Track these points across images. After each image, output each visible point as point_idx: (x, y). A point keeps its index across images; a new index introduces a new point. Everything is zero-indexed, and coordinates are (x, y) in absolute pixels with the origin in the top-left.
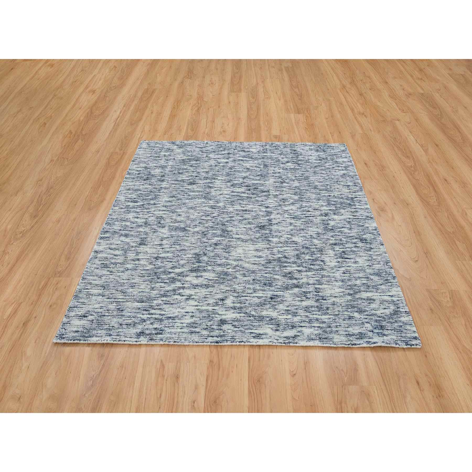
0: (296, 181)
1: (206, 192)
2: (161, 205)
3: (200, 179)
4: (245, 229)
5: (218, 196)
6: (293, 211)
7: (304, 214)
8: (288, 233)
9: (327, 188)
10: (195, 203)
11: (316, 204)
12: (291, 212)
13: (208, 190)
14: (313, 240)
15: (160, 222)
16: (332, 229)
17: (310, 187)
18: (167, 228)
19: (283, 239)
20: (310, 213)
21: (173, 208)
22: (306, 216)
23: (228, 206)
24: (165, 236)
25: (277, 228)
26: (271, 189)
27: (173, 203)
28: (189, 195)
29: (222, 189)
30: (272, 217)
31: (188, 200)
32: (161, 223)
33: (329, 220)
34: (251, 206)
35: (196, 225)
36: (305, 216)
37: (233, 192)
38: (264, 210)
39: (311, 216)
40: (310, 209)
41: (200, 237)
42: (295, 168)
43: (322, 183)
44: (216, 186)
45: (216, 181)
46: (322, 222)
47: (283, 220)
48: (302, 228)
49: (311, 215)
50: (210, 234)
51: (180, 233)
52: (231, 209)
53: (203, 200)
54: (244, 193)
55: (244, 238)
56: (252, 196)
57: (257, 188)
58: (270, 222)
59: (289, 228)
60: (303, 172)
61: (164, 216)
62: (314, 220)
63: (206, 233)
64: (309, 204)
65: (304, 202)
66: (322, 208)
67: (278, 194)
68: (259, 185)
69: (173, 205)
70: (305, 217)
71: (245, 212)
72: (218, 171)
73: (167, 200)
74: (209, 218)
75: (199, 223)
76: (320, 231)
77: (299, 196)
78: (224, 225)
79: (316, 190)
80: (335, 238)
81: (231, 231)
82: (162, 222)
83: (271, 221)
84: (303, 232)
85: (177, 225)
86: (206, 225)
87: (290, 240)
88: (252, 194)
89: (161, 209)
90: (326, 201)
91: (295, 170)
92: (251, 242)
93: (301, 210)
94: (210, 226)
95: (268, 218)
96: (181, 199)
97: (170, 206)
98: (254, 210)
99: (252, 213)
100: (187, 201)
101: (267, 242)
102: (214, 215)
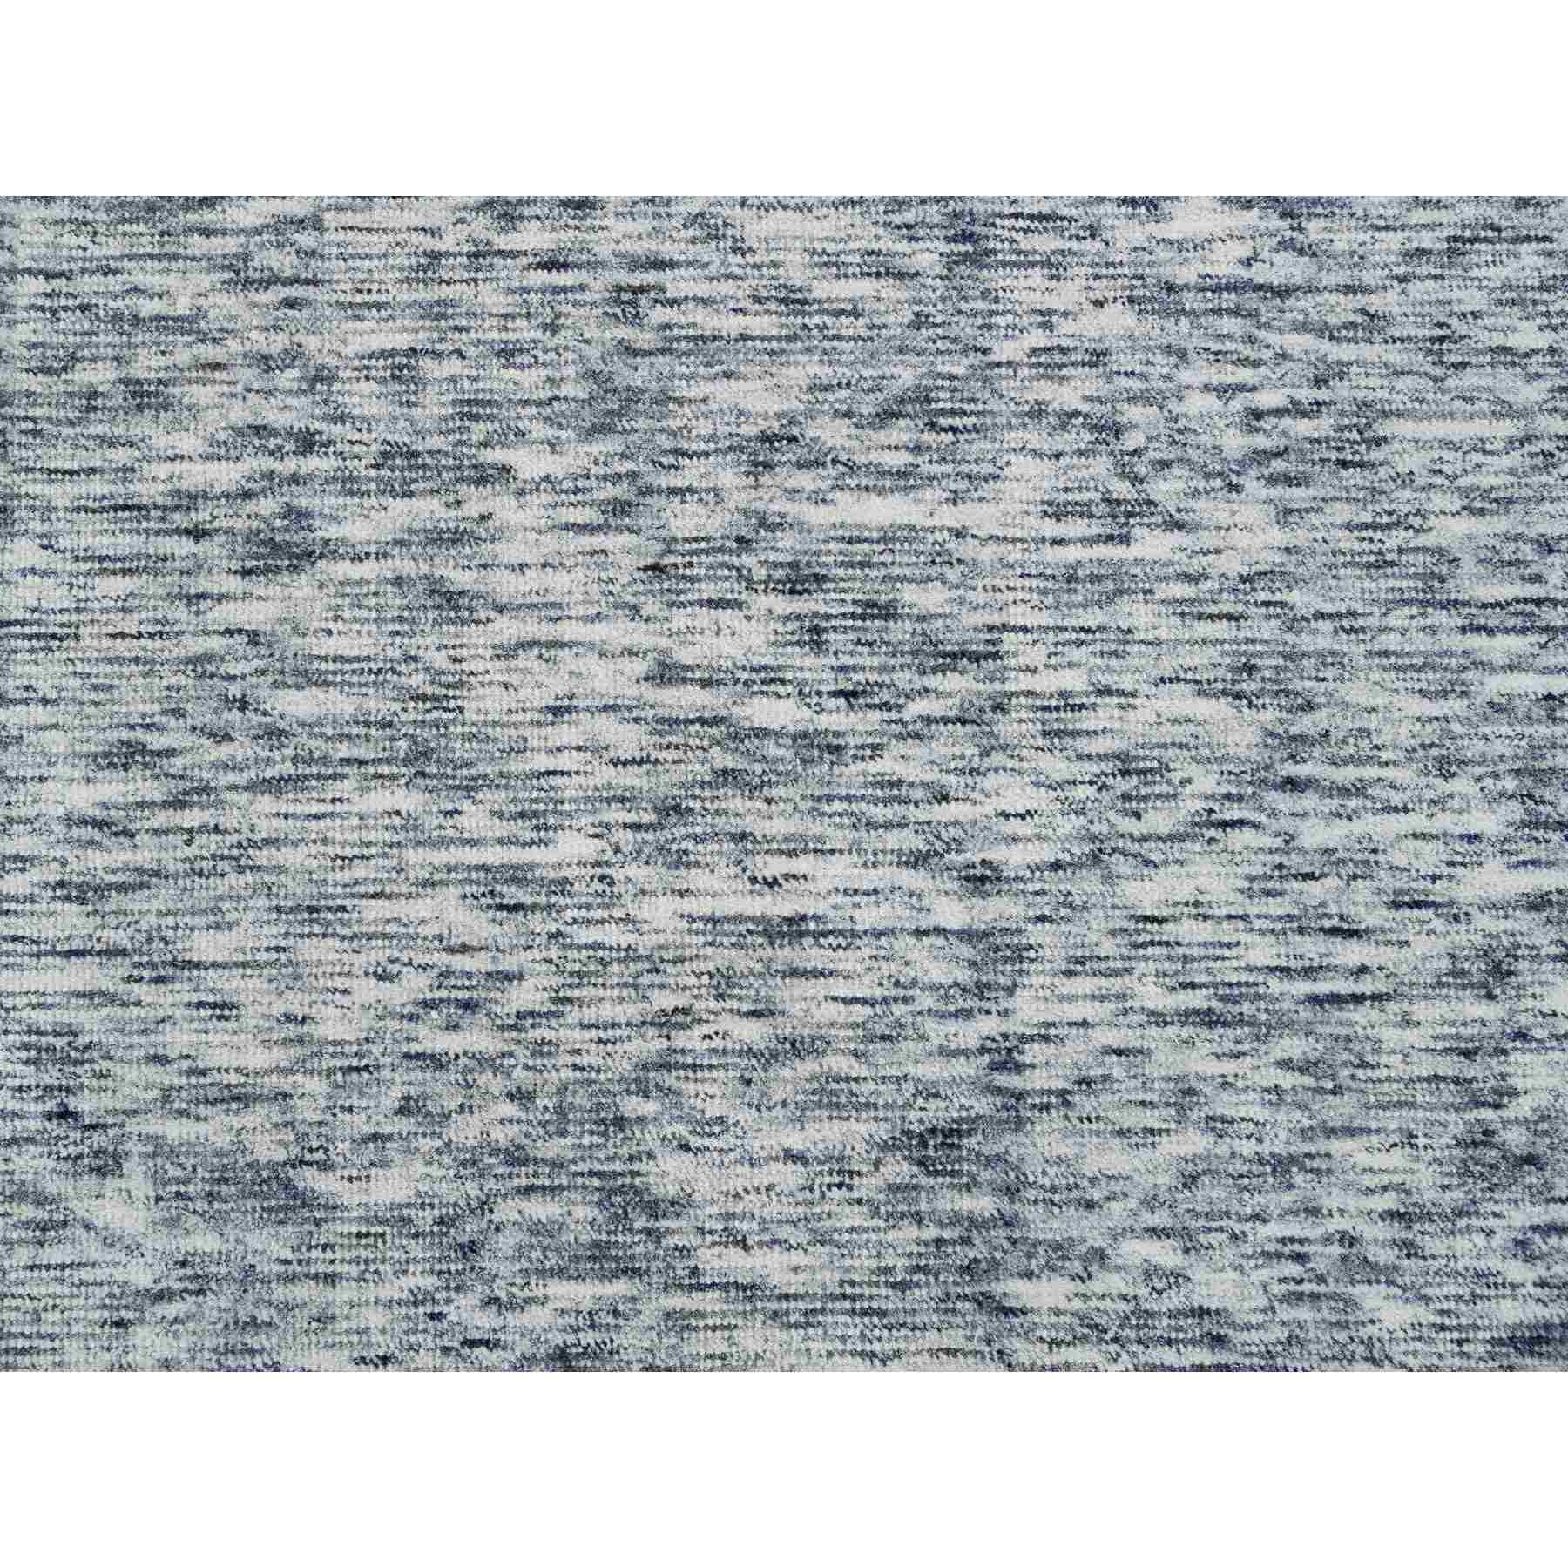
0: (1252, 485)
1: (418, 681)
2: (36, 874)
3: (348, 484)
4: (789, 1176)
5: (535, 737)
6: (1205, 932)
7: (1309, 972)
8: (1161, 1219)
9: (1535, 591)
10: (343, 834)
11: (1417, 822)
12: (1189, 931)
13: (430, 646)
14: (1357, 1291)
15: (72, 1103)
16: (1531, 1159)
17: (1383, 585)
18: (136, 1178)
19: (1114, 1282)
20: (1351, 953)
21: (148, 906)
22: (1323, 987)
23: (632, 871)
24: (140, 1276)
25: (1065, 1149)
26: (1018, 616)
27: (145, 854)
28: (275, 734)
29: (568, 631)
30: (1028, 1010)
31: (266, 803)
32: (74, 1115)
33: (1521, 1036)
34: (839, 870)
35: (375, 1137)
36: (1314, 999)
37: (666, 673)
38: (952, 912)
39: (1358, 999)
40: (1363, 903)
41: (429, 1282)
42: (1259, 274)
43: (1501, 524)
44: (506, 585)
45: (501, 505)
46: (1449, 1066)
47: (1119, 1052)
48: (1280, 1149)
49: (1366, 986)
50: (506, 1242)
51: (256, 1240)
52: (661, 912)
53: (407, 800)
54: (769, 679)
55: (795, 1284)
56: (836, 718)
57: (888, 612)
58: (1002, 1079)
59: (1170, 1147)
60: (1325, 346)
61: (91, 1021)
62: (1391, 1036)
63: (471, 1228)
64: (1358, 827)
65: (1309, 801)
66: (1472, 886)
67: (1074, 681)
68: (903, 561)
69: (148, 877)
70: (1305, 1013)
71: (785, 954)
72: (507, 353)
73: (83, 799)
74: (478, 1039)
75: (405, 1109)
76: (1426, 1181)
77: (1269, 716)
78: (620, 1122)
79: (1438, 617)
80: (1540, 1270)
81: (678, 1205)
82: (84, 1104)
83: (1019, 1068)
84: (1287, 1198)
85: (223, 1141)
86: (466, 1131)
87: (1173, 1300)
88: (849, 695)
89: (48, 930)
90: (1510, 784)
91: (1251, 300)
92: (853, 1327)
93: (1276, 907)
94: (500, 1135)
95: (989, 1026)
96: (205, 789)
97: (123, 888)
98: (869, 917)
99: (847, 961)
100: (262, 813)
101: (985, 1323)
102: (524, 996)
